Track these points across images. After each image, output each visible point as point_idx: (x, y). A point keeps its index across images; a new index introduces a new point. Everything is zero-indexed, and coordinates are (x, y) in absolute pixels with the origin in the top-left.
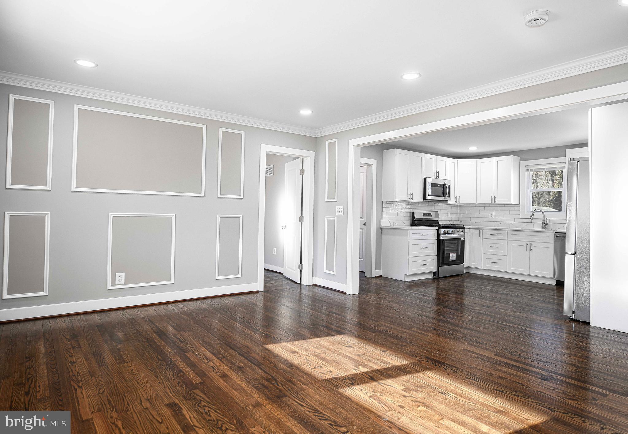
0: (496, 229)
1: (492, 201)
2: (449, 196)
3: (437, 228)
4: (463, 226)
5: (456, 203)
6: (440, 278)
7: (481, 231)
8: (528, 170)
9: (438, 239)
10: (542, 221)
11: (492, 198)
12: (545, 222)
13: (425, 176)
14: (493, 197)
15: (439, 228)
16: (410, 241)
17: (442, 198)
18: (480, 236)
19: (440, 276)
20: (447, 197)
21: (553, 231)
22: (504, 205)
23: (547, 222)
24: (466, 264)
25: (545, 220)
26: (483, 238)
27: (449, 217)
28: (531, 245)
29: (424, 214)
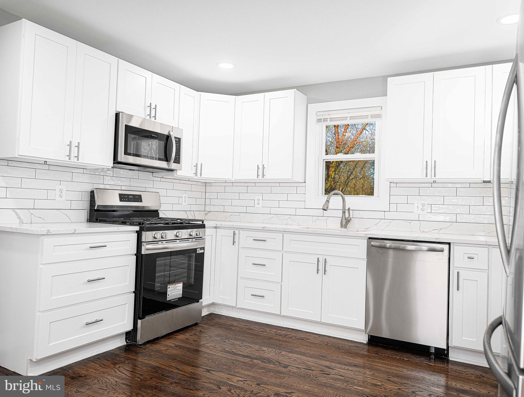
0: (264, 230)
1: (258, 175)
2: (177, 160)
3: (137, 228)
4: (203, 222)
5: (196, 178)
6: (141, 345)
7: (237, 232)
8: (319, 120)
9: (138, 254)
10: (340, 214)
11: (258, 168)
12: (347, 215)
13: (119, 110)
14: (261, 167)
15: (142, 229)
16: (42, 266)
17: (163, 164)
18: (234, 242)
19: (140, 339)
20: (172, 161)
21: (365, 235)
22: (280, 183)
23: (349, 215)
24: (206, 299)
25: (347, 212)
26: (241, 246)
27: (186, 204)
28: (325, 262)
29: (123, 197)
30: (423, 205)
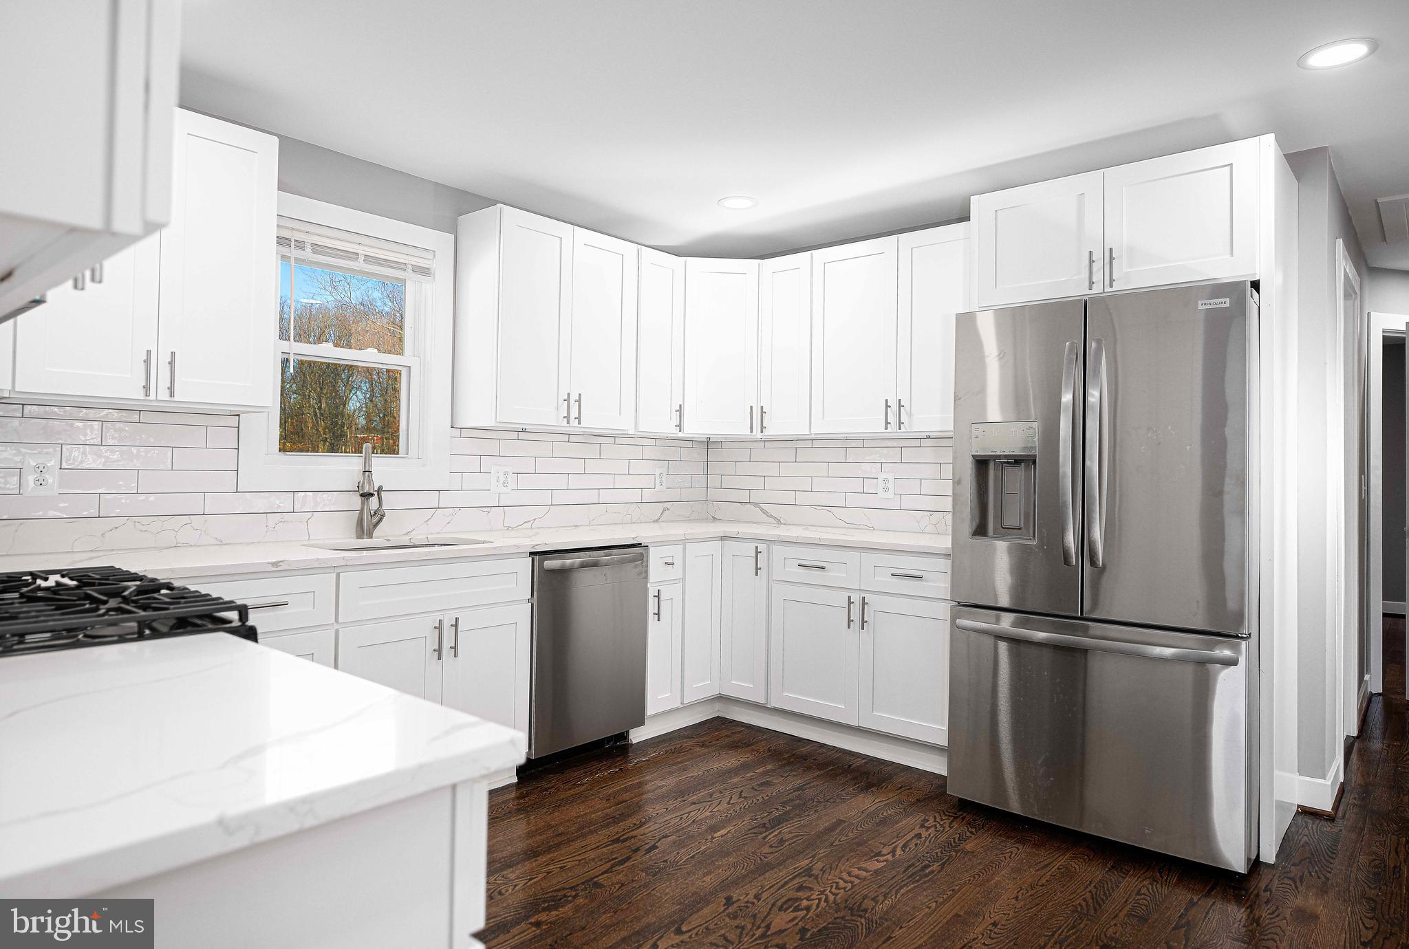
23: (380, 504)
30: (506, 473)
